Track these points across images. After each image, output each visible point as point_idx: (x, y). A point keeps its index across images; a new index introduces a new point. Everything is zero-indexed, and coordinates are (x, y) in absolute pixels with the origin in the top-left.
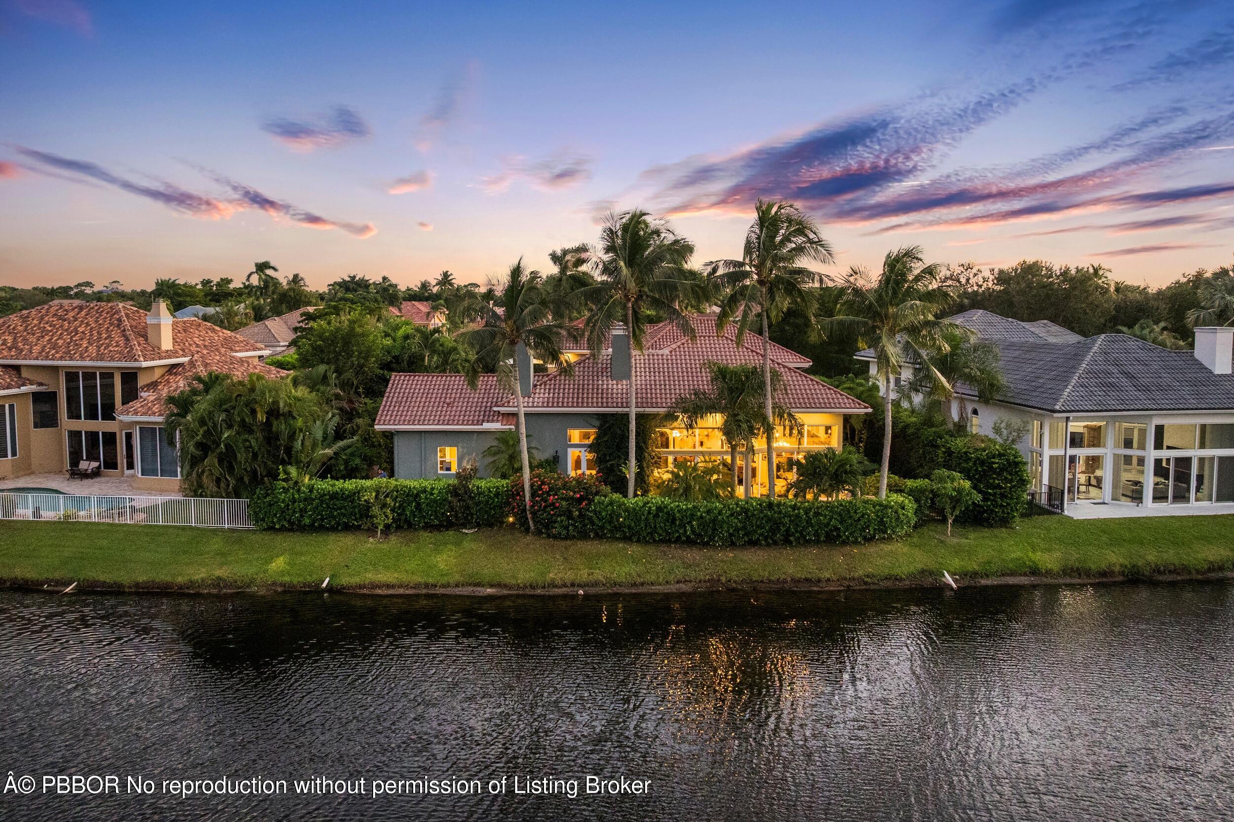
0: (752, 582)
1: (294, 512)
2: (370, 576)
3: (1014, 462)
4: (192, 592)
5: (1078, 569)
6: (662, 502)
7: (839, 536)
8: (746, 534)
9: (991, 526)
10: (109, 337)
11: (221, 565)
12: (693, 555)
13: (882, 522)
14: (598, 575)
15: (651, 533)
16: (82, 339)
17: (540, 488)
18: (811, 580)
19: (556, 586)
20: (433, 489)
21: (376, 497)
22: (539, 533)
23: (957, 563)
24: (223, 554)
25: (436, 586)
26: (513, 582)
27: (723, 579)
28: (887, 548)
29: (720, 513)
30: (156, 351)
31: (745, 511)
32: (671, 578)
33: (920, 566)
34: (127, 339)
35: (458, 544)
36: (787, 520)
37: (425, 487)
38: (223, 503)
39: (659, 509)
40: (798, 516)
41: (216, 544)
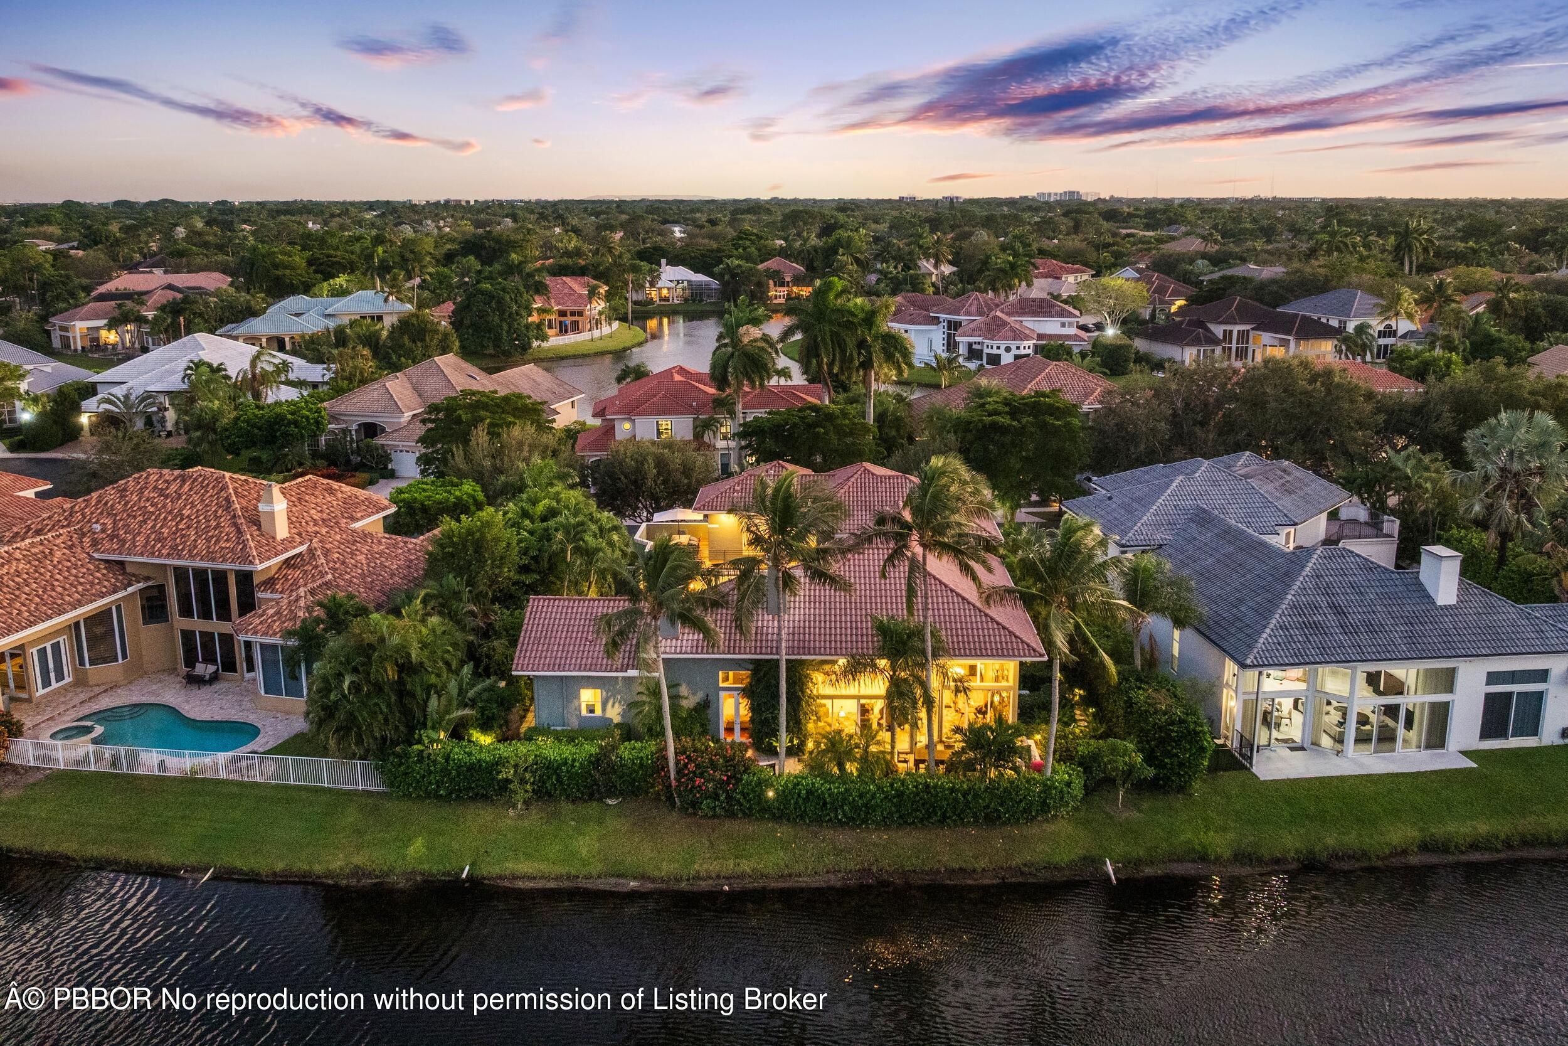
0: (904, 873)
1: (430, 783)
2: (510, 866)
3: (1194, 730)
4: (330, 882)
5: (1250, 855)
6: (813, 784)
7: (999, 817)
8: (900, 817)
9: (1166, 793)
10: (217, 526)
11: (359, 848)
12: (844, 838)
13: (1044, 803)
14: (746, 866)
15: (801, 816)
16: (188, 527)
17: (686, 765)
18: (965, 870)
19: (701, 879)
20: (574, 760)
21: (516, 772)
22: (683, 809)
23: (1121, 849)
24: (359, 832)
25: (578, 877)
26: (657, 873)
27: (875, 869)
28: (1050, 828)
29: (873, 797)
30: (270, 545)
31: (900, 794)
32: (820, 869)
33: (1081, 852)
34: (239, 531)
35: (600, 821)
36: (945, 803)
37: (566, 759)
38: (355, 765)
39: (810, 792)
40: (956, 800)
41: (351, 816)
